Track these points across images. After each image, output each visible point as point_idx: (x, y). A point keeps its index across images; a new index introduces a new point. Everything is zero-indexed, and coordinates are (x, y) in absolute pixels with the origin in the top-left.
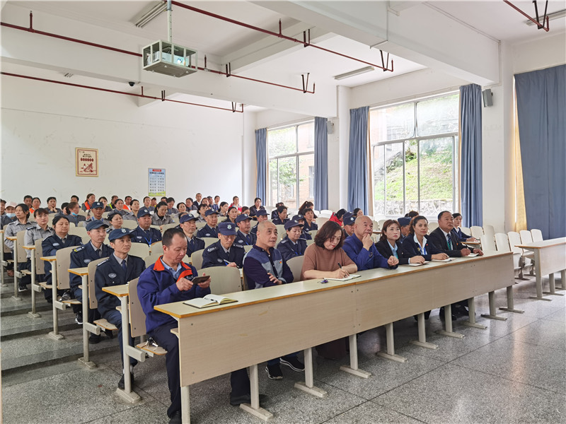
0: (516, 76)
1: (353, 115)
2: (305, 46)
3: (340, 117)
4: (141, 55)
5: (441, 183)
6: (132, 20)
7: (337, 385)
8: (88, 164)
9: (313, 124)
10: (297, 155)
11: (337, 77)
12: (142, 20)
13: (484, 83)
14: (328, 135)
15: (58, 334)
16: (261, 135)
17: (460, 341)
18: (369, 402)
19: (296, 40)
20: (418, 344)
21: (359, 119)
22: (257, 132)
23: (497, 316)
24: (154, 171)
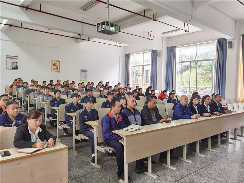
0: (242, 35)
1: (168, 50)
2: (154, 21)
3: (163, 50)
4: (96, 26)
5: (204, 80)
6: (81, 8)
7: (179, 165)
8: (56, 67)
9: (151, 52)
10: (143, 66)
11: (163, 33)
12: (86, 8)
13: (228, 38)
14: (158, 58)
15: (59, 139)
16: (127, 57)
17: (225, 149)
18: (195, 173)
19: (150, 18)
20: (208, 149)
21: (171, 51)
22: (126, 55)
23: (237, 139)
24: (83, 71)
